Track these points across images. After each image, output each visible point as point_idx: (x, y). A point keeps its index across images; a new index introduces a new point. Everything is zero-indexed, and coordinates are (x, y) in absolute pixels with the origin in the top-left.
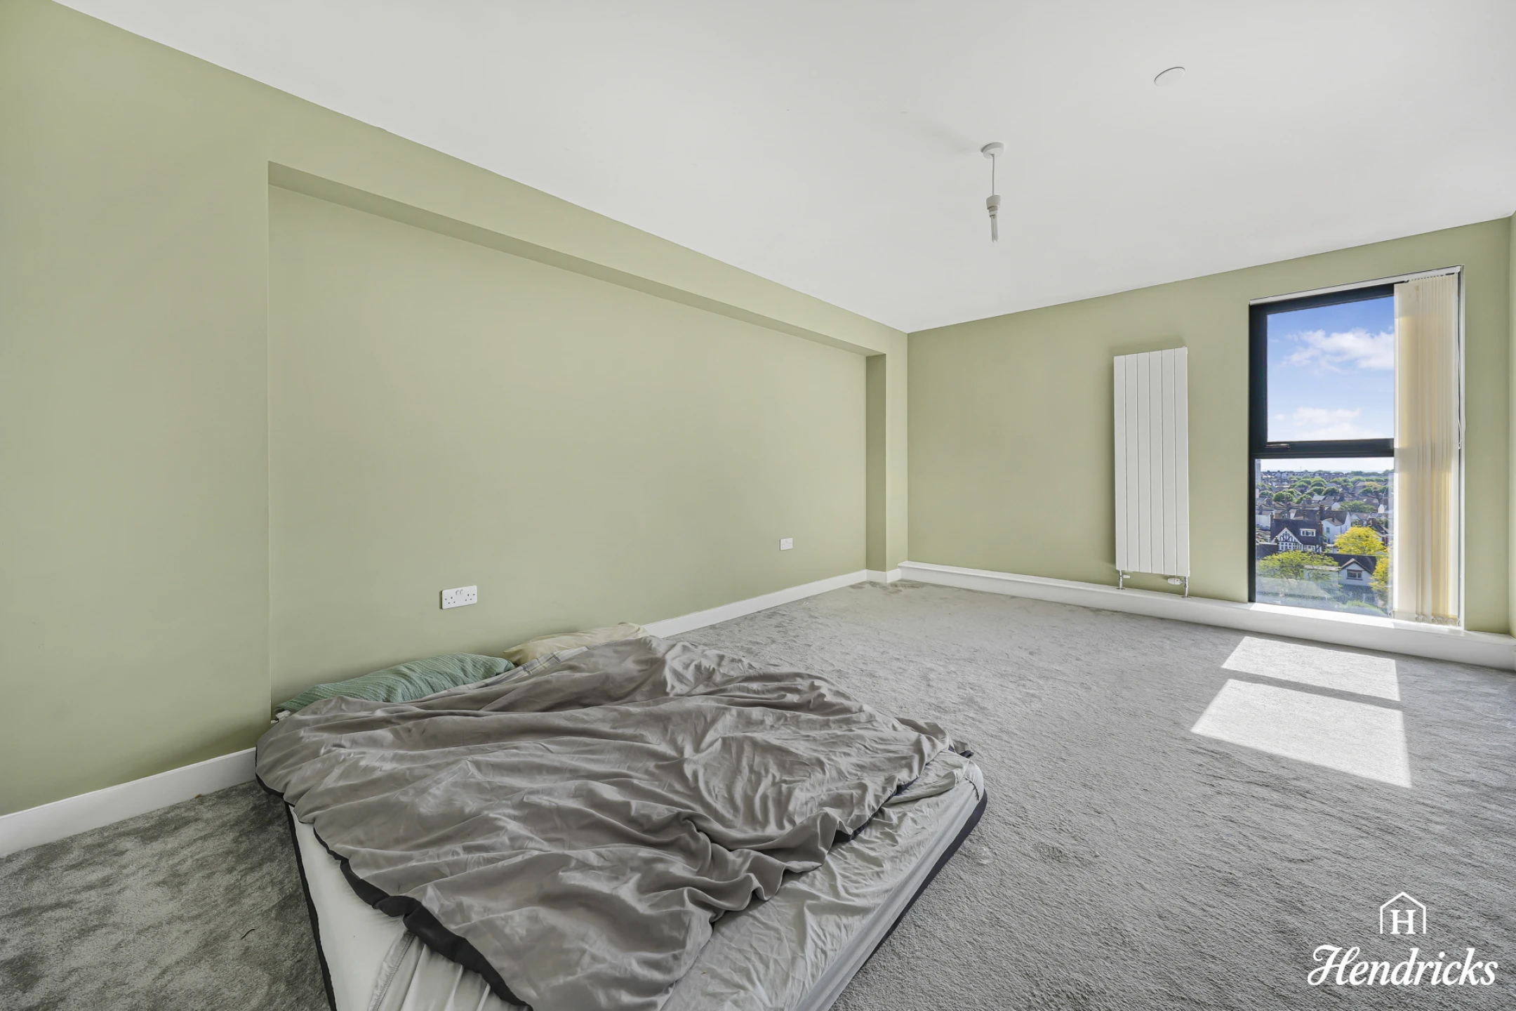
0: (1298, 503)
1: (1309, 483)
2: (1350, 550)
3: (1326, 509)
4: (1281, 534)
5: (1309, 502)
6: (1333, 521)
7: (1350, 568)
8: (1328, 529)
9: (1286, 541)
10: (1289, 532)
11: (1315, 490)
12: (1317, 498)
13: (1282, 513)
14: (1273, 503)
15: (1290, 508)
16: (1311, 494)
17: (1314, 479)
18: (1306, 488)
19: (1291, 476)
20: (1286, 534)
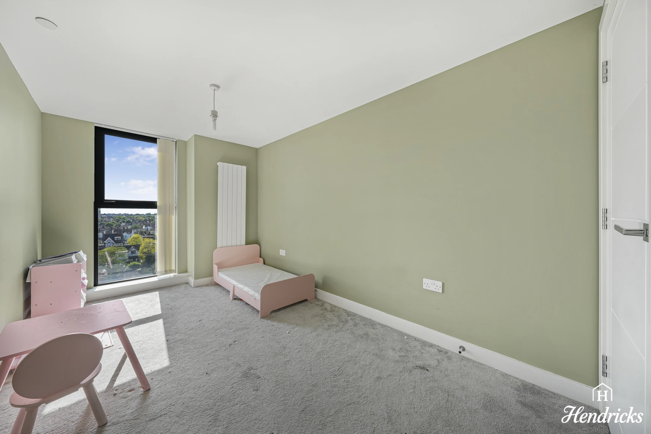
0: (116, 226)
1: (120, 218)
2: (133, 243)
3: (125, 228)
4: (107, 240)
5: (120, 226)
6: (128, 233)
7: (132, 250)
8: (126, 236)
9: (109, 243)
10: (110, 239)
11: (123, 221)
12: (123, 224)
13: (109, 231)
14: (105, 227)
15: (112, 229)
16: (121, 223)
17: (123, 217)
18: (119, 220)
19: (114, 215)
20: (109, 240)
